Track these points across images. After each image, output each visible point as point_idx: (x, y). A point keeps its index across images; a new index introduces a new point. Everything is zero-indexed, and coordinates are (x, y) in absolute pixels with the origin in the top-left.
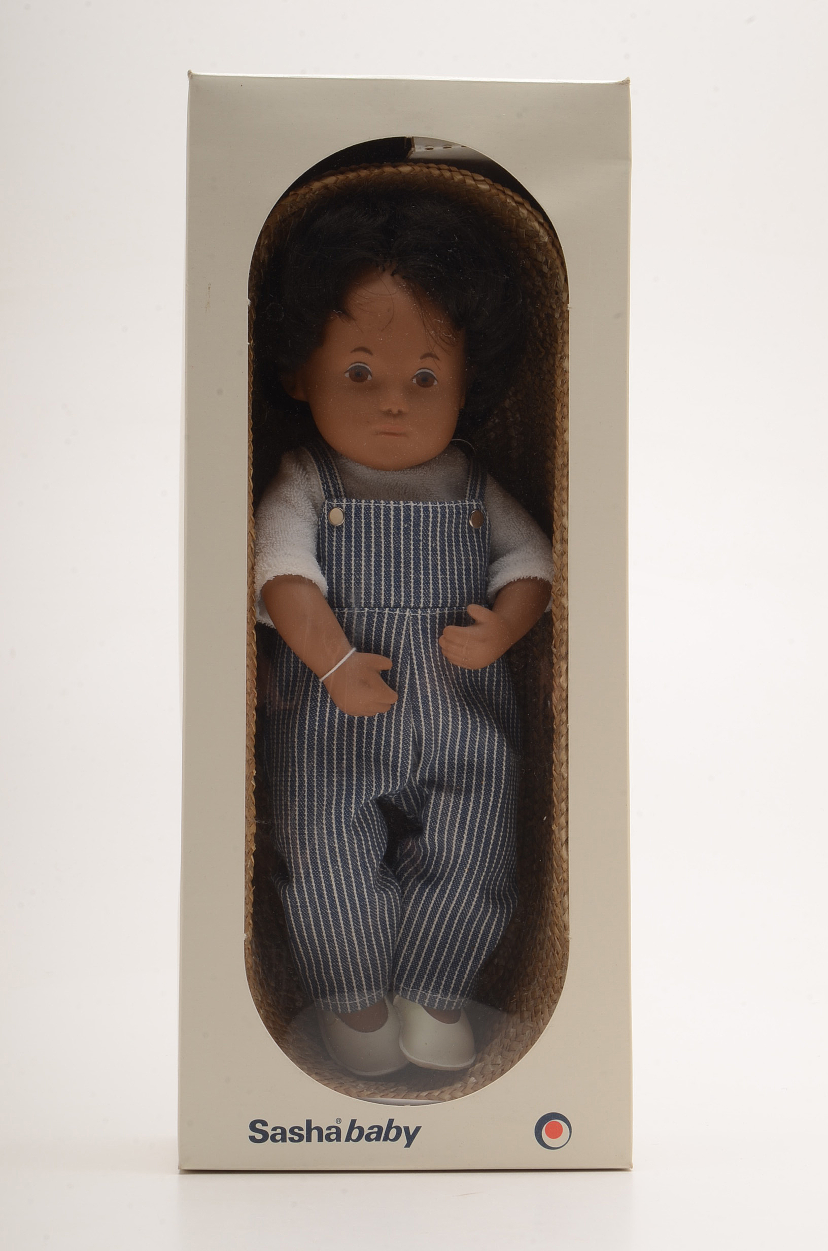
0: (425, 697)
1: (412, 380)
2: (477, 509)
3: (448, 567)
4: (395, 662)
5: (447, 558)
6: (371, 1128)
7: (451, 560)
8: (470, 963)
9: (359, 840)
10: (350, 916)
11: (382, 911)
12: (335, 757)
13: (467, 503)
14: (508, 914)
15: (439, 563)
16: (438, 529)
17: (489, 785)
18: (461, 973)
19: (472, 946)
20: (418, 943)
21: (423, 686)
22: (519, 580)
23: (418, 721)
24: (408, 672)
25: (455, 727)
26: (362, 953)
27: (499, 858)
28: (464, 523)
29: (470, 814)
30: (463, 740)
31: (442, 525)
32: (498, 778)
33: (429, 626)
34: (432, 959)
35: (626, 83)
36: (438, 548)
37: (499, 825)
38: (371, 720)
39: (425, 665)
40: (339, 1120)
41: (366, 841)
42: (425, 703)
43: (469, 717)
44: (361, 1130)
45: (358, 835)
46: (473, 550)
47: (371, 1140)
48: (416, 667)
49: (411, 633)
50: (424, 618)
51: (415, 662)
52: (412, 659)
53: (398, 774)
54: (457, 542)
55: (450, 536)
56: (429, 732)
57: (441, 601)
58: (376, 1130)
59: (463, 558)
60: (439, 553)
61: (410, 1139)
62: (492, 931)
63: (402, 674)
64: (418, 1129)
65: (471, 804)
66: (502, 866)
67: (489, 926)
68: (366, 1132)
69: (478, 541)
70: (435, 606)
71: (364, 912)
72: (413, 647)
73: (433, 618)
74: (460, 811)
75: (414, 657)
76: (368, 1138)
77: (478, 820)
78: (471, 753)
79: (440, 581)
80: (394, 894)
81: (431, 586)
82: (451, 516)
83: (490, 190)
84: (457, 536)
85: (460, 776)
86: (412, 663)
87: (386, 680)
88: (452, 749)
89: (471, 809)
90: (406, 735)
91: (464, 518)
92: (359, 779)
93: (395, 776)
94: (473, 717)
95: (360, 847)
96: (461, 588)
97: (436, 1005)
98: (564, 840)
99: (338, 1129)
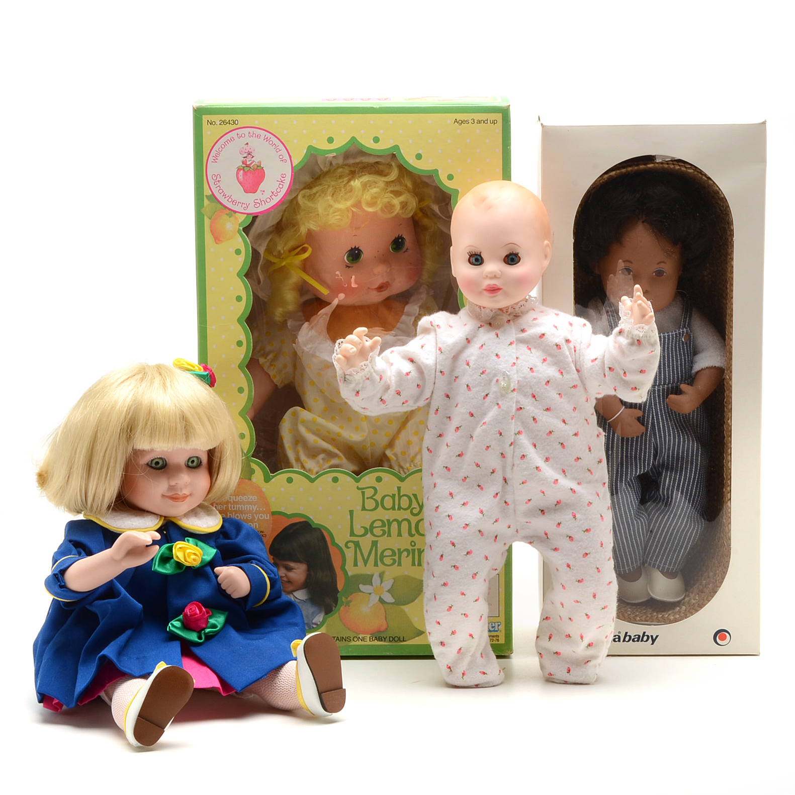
0: (659, 428)
1: (653, 273)
2: (686, 333)
3: (671, 364)
4: (644, 412)
5: (671, 360)
6: (635, 636)
7: (673, 360)
8: (682, 551)
9: (627, 497)
10: (622, 531)
11: (638, 529)
12: (615, 457)
13: (681, 330)
14: (701, 528)
15: (666, 362)
16: (666, 346)
17: (691, 468)
18: (678, 556)
19: (683, 543)
20: (657, 540)
21: (658, 423)
22: (707, 368)
23: (656, 439)
24: (651, 417)
25: (674, 441)
26: (629, 547)
27: (697, 501)
28: (679, 340)
29: (682, 482)
30: (679, 446)
31: (668, 344)
32: (697, 465)
33: (661, 394)
34: (664, 548)
35: (764, 123)
36: (666, 355)
37: (697, 486)
38: (632, 438)
39: (659, 413)
40: (619, 632)
41: (630, 497)
42: (659, 431)
43: (681, 436)
44: (630, 636)
45: (626, 495)
46: (684, 353)
47: (635, 641)
48: (654, 414)
49: (652, 397)
50: (659, 391)
51: (654, 412)
52: (652, 410)
53: (646, 464)
54: (676, 350)
55: (672, 348)
56: (661, 444)
57: (667, 381)
58: (637, 637)
59: (679, 358)
60: (666, 358)
61: (653, 641)
62: (693, 536)
63: (648, 417)
64: (657, 636)
65: (683, 477)
66: (698, 505)
67: (692, 533)
68: (633, 637)
69: (687, 348)
70: (664, 384)
71: (629, 530)
72: (653, 404)
73: (663, 389)
74: (677, 481)
75: (654, 409)
76: (633, 641)
77: (686, 485)
78: (683, 452)
79: (667, 372)
80: (644, 519)
81: (662, 374)
82: (673, 339)
83: (694, 172)
84: (676, 348)
85: (677, 464)
86: (653, 412)
87: (640, 422)
88: (673, 450)
89: (682, 479)
90: (650, 446)
91: (680, 338)
92: (627, 468)
93: (644, 465)
94: (684, 436)
95: (627, 500)
96: (678, 373)
97: (665, 570)
98: (729, 498)
99: (619, 637)
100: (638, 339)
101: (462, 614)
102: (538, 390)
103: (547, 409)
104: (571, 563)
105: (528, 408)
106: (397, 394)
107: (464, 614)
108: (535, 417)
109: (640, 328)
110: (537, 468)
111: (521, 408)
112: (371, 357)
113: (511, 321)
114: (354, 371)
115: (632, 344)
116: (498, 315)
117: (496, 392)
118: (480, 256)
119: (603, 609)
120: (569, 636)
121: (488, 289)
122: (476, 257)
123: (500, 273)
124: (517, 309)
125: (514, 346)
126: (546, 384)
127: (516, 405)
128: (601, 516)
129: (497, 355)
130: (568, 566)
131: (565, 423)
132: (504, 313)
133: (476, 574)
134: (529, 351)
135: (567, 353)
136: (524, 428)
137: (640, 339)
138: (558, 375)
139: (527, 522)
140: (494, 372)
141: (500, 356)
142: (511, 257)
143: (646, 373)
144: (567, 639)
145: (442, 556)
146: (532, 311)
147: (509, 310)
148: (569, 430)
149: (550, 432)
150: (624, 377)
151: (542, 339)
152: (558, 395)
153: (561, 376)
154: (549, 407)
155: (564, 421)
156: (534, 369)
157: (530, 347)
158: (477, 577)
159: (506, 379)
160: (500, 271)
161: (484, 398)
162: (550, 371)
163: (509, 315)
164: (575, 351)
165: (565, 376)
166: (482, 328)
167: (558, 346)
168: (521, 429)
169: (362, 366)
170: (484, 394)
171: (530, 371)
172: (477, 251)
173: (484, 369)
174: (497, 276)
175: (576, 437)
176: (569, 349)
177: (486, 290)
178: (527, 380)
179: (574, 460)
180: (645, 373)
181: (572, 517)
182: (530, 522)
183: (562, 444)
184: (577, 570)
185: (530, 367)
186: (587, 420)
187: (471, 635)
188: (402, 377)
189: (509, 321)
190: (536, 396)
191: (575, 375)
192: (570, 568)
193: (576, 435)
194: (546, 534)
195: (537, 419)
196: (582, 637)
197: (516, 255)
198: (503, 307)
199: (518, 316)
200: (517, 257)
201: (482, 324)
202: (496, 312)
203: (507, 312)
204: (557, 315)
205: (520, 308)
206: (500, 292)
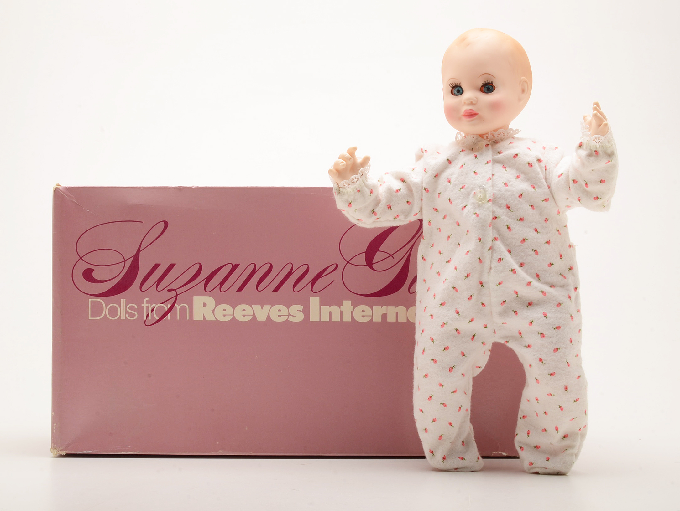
100: (595, 150)
101: (441, 404)
102: (512, 201)
103: (521, 219)
104: (543, 358)
105: (502, 217)
106: (388, 208)
107: (443, 404)
108: (509, 226)
109: (596, 138)
110: (513, 270)
111: (496, 218)
112: (361, 171)
113: (490, 146)
114: (346, 183)
115: (590, 155)
116: (479, 141)
117: (473, 203)
118: (460, 87)
119: (575, 401)
120: (545, 430)
121: (466, 114)
122: (457, 88)
123: (476, 99)
124: (496, 136)
125: (490, 164)
126: (519, 197)
127: (493, 215)
128: (571, 316)
129: (475, 172)
130: (541, 360)
131: (537, 232)
132: (484, 139)
133: (452, 368)
134: (504, 170)
135: (539, 170)
136: (499, 236)
137: (598, 150)
138: (530, 189)
139: (503, 323)
140: (472, 186)
141: (478, 173)
142: (487, 87)
143: (606, 182)
144: (544, 433)
145: (424, 350)
146: (512, 139)
147: (489, 136)
148: (542, 238)
149: (524, 240)
150: (586, 188)
151: (516, 159)
152: (530, 207)
153: (533, 190)
154: (522, 217)
155: (536, 230)
156: (508, 184)
157: (505, 166)
158: (453, 370)
159: (483, 191)
160: (476, 98)
161: (462, 209)
162: (523, 186)
163: (489, 141)
164: (546, 170)
165: (537, 190)
166: (463, 152)
167: (530, 164)
168: (497, 236)
169: (353, 179)
170: (463, 205)
171: (504, 185)
172: (457, 82)
173: (464, 185)
174: (474, 102)
175: (548, 245)
176: (541, 167)
177: (464, 115)
178: (501, 193)
179: (547, 265)
180: (604, 182)
181: (543, 316)
182: (505, 323)
183: (535, 251)
184: (549, 364)
185: (504, 182)
186: (558, 231)
187: (451, 424)
188: (392, 194)
189: (488, 145)
190: (510, 207)
191: (547, 190)
192: (542, 362)
193: (548, 242)
194: (520, 333)
195: (511, 228)
196: (557, 429)
197: (491, 85)
198: (483, 134)
199: (496, 142)
200: (492, 87)
201: (464, 149)
202: (477, 139)
203: (487, 138)
204: (534, 142)
205: (499, 135)
206: (477, 117)
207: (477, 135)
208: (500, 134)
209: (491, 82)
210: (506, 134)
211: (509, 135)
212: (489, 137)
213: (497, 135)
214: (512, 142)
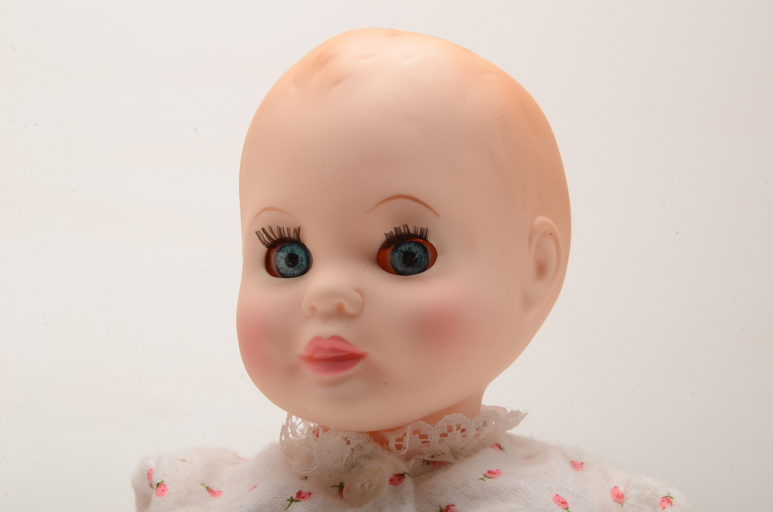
113: (408, 482)
116: (368, 457)
118: (299, 243)
121: (318, 355)
122: (288, 249)
123: (357, 296)
124: (434, 438)
132: (389, 450)
142: (405, 248)
146: (494, 452)
147: (407, 440)
160: (360, 292)
163: (407, 458)
166: (302, 502)
172: (287, 223)
174: (349, 308)
177: (310, 359)
189: (402, 477)
197: (419, 244)
198: (385, 429)
199: (434, 463)
200: (425, 250)
201: (305, 490)
202: (360, 447)
203: (399, 447)
204: (577, 465)
205: (446, 435)
206: (358, 367)
207: (361, 432)
208: (449, 434)
209: (422, 230)
210: (472, 433)
211: (481, 437)
212: (407, 443)
213: (438, 438)
214: (493, 469)
